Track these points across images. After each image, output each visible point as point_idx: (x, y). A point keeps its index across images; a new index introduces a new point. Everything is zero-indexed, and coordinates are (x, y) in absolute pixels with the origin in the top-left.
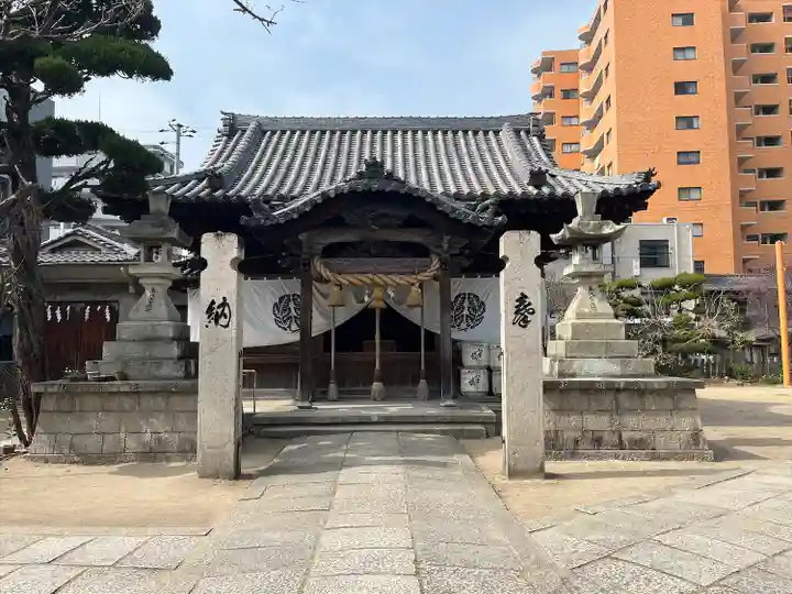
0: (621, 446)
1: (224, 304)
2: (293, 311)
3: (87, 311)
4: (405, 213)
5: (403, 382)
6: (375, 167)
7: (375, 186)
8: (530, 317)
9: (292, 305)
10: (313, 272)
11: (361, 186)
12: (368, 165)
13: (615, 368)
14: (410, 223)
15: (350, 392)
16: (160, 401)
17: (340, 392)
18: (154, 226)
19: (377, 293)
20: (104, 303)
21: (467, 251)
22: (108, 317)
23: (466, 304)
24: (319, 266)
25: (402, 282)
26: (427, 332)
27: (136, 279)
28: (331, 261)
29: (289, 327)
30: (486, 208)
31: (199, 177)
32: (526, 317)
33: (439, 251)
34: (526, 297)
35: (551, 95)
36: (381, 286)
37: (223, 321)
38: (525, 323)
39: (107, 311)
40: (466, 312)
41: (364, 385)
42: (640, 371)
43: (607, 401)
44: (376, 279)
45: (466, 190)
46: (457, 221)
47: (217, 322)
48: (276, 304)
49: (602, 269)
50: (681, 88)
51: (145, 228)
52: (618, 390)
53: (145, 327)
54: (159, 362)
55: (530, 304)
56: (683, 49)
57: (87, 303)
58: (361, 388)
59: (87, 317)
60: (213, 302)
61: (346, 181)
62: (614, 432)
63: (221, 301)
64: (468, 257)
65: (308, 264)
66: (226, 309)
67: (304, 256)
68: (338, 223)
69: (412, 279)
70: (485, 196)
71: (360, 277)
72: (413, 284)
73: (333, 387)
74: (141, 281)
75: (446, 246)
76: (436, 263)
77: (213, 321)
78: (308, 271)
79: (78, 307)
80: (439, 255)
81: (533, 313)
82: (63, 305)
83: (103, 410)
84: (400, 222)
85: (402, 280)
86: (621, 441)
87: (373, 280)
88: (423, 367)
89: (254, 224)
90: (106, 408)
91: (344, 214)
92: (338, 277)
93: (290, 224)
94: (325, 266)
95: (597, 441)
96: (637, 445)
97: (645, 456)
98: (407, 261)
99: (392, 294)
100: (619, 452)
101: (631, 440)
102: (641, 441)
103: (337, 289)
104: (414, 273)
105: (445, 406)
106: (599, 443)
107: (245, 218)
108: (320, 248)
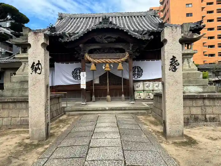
1: (39, 64)
5: (116, 95)
7: (106, 26)
8: (177, 67)
10: (85, 58)
11: (100, 26)
12: (103, 19)
13: (200, 89)
14: (118, 41)
15: (99, 99)
17: (96, 99)
18: (23, 40)
19: (107, 65)
21: (138, 50)
23: (136, 70)
24: (87, 56)
25: (116, 62)
26: (124, 79)
28: (92, 55)
31: (49, 29)
32: (175, 67)
33: (128, 50)
34: (175, 58)
36: (108, 63)
37: (38, 71)
38: (175, 69)
40: (136, 73)
41: (104, 96)
42: (210, 90)
43: (200, 102)
44: (107, 60)
45: (137, 29)
46: (135, 38)
47: (36, 72)
50: (188, 15)
51: (21, 40)
55: (177, 61)
56: (189, 4)
60: (34, 63)
61: (95, 25)
62: (203, 115)
63: (38, 62)
64: (138, 53)
65: (83, 56)
66: (40, 66)
67: (82, 53)
68: (93, 41)
69: (119, 60)
70: (144, 31)
71: (101, 60)
72: (120, 62)
73: (93, 97)
75: (131, 49)
76: (127, 55)
77: (34, 71)
78: (83, 59)
80: (128, 52)
81: (179, 65)
83: (3, 109)
86: (206, 118)
87: (106, 61)
88: (123, 91)
89: (63, 41)
90: (4, 108)
91: (95, 37)
92: (94, 60)
93: (76, 41)
94: (89, 57)
95: (196, 119)
96: (213, 120)
97: (216, 124)
98: (118, 54)
99: (112, 66)
100: (205, 123)
101: (210, 118)
102: (214, 118)
103: (93, 64)
104: (120, 59)
105: (131, 104)
106: (197, 120)
107: (60, 39)
108: (87, 50)
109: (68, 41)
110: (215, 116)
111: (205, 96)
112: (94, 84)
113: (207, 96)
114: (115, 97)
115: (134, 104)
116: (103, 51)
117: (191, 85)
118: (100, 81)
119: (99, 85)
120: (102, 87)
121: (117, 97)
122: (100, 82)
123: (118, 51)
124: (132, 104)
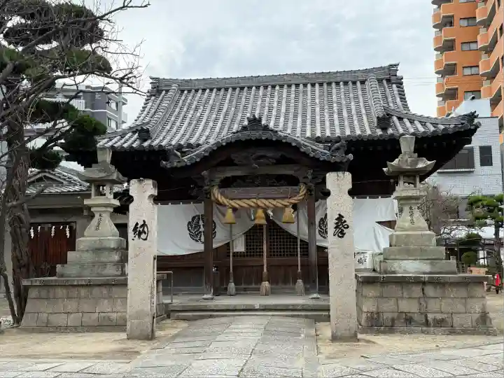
0: (427, 324)
1: (144, 225)
2: (202, 227)
3: (53, 230)
4: (278, 154)
5: (286, 281)
6: (255, 122)
7: (255, 136)
8: (345, 231)
9: (201, 223)
10: (213, 198)
11: (244, 136)
12: (250, 121)
14: (282, 161)
15: (245, 290)
16: (105, 291)
17: (237, 289)
18: (100, 171)
20: (65, 224)
22: (68, 234)
24: (217, 194)
25: (278, 205)
26: (301, 241)
27: (89, 208)
28: (228, 191)
29: (200, 239)
30: (338, 149)
31: (134, 130)
32: (343, 230)
33: (305, 180)
34: (343, 217)
35: (451, 24)
36: (262, 208)
37: (143, 236)
38: (342, 234)
39: (67, 229)
41: (256, 284)
43: (417, 291)
44: (259, 203)
45: (328, 134)
46: (315, 159)
47: (139, 236)
48: (189, 223)
49: (418, 194)
51: (95, 173)
52: (424, 283)
53: (95, 241)
54: (104, 265)
55: (345, 221)
57: (53, 224)
58: (253, 286)
59: (53, 235)
60: (137, 224)
61: (234, 133)
62: (422, 314)
63: (142, 223)
65: (209, 193)
66: (146, 228)
67: (206, 188)
68: (229, 163)
72: (286, 206)
73: (232, 285)
74: (92, 210)
75: (310, 177)
76: (303, 190)
79: (46, 227)
80: (305, 183)
81: (348, 227)
82: (35, 225)
83: (68, 298)
84: (275, 161)
85: (279, 203)
86: (427, 320)
87: (257, 204)
88: (299, 270)
89: (168, 166)
90: (70, 296)
91: (233, 156)
92: (231, 202)
93: (195, 166)
94: (221, 194)
95: (409, 320)
96: (440, 323)
97: (445, 331)
98: (283, 189)
99: (271, 214)
100: (424, 328)
101: (434, 319)
102: (443, 320)
103: (230, 211)
104: (287, 198)
105: (312, 299)
106: (410, 323)
107: (164, 162)
108: (218, 181)
109: (179, 165)
110: (444, 316)
111: (423, 279)
112: (234, 253)
113: (427, 279)
114: (284, 286)
115: (318, 298)
116: (251, 182)
117: (410, 258)
118: (247, 246)
119: (244, 256)
120: (252, 261)
121: (288, 286)
122: (247, 249)
123: (282, 182)
124: (314, 298)
